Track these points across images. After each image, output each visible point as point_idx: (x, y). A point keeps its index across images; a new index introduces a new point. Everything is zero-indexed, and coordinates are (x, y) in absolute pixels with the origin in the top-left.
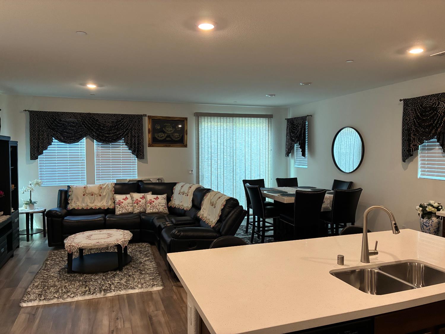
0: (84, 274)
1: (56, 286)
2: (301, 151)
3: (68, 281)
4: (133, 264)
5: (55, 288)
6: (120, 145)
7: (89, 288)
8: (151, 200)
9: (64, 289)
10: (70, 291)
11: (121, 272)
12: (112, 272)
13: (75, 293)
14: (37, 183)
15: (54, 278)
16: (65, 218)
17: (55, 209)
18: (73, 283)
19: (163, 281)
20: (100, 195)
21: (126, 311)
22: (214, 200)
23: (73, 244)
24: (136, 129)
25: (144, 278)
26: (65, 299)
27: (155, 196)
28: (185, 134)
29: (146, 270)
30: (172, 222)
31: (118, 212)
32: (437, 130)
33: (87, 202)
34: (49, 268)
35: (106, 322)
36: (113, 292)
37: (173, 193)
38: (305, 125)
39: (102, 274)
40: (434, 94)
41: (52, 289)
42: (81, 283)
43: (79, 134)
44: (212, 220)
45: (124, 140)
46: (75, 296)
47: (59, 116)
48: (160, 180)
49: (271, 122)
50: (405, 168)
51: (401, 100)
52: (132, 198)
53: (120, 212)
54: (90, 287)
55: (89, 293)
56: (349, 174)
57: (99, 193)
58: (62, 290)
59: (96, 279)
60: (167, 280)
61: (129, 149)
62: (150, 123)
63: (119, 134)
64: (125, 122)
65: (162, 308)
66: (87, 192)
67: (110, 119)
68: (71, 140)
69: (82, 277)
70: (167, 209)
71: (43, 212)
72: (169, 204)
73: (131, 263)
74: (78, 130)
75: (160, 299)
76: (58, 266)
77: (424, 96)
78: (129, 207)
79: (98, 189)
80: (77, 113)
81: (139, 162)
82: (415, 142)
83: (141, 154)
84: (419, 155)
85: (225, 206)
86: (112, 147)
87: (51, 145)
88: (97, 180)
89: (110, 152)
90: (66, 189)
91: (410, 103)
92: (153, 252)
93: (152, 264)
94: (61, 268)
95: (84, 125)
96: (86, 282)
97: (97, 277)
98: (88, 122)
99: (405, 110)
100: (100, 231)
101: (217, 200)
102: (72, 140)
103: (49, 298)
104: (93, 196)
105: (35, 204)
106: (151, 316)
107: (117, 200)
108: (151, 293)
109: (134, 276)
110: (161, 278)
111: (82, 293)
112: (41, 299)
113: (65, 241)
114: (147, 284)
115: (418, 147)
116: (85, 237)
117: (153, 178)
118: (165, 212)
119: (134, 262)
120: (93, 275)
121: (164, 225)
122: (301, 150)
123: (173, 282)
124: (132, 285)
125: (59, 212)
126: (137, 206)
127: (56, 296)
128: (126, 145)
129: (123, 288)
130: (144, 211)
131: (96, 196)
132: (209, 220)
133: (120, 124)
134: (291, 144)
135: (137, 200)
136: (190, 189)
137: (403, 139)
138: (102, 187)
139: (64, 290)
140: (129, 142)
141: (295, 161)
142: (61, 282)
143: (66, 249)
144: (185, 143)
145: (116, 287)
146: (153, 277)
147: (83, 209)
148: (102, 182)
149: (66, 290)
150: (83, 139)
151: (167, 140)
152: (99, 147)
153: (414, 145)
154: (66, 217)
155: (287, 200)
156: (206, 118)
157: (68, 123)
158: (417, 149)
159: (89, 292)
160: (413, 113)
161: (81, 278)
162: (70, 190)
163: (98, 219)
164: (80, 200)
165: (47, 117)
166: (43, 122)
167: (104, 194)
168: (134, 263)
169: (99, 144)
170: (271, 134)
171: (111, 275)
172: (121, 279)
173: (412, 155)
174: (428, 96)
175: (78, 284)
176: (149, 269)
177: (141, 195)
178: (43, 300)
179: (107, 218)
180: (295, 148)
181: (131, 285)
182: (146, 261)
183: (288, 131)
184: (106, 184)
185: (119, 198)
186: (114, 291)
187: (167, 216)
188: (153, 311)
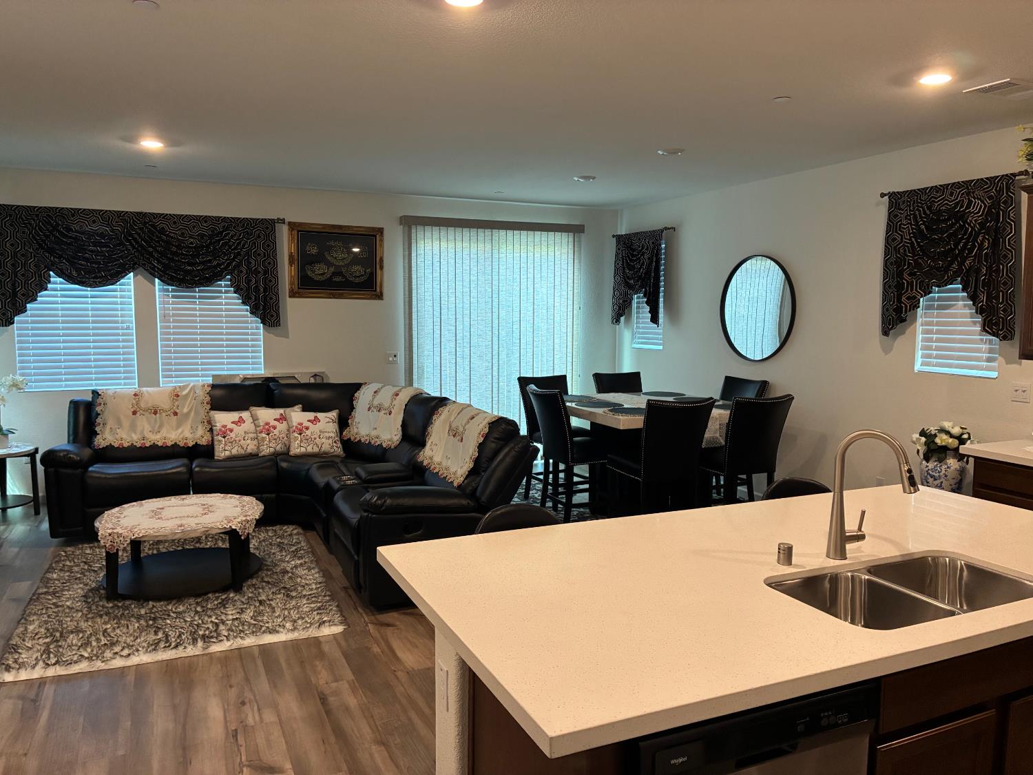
0: (147, 600)
1: (83, 632)
2: (650, 312)
3: (109, 619)
4: (267, 575)
5: (81, 635)
6: (220, 292)
7: (164, 633)
8: (301, 424)
9: (103, 638)
10: (117, 641)
11: (241, 593)
12: (217, 595)
13: (132, 646)
14: (15, 385)
15: (74, 612)
16: (90, 469)
17: (64, 448)
18: (123, 622)
19: (344, 614)
20: (175, 414)
21: (263, 684)
22: (459, 423)
23: (119, 530)
24: (259, 255)
25: (297, 607)
26: (107, 660)
27: (311, 415)
28: (378, 266)
29: (299, 588)
30: (358, 476)
31: (221, 452)
32: (962, 264)
33: (143, 429)
34: (58, 589)
35: (215, 710)
36: (225, 641)
37: (352, 408)
38: (659, 250)
39: (192, 601)
40: (958, 182)
41: (73, 639)
42: (142, 622)
43: (116, 265)
44: (455, 470)
45: (231, 280)
46: (133, 654)
47: (64, 217)
48: (317, 377)
49: (579, 241)
50: (887, 350)
51: (883, 195)
52: (255, 419)
53: (227, 453)
54: (167, 630)
55: (167, 645)
56: (758, 363)
57: (174, 407)
58: (98, 640)
59: (180, 613)
60: (353, 609)
61: (244, 303)
62: (293, 238)
63: (219, 265)
64: (232, 236)
65: (350, 675)
66: (143, 405)
67: (194, 227)
68: (96, 277)
69: (143, 607)
70: (339, 445)
71: (32, 455)
72: (344, 433)
73: (260, 573)
74: (115, 255)
75: (340, 654)
76: (81, 583)
77: (936, 186)
78: (249, 441)
79: (170, 398)
80: (110, 211)
81: (267, 333)
82: (912, 290)
83: (272, 316)
84: (919, 320)
85: (486, 437)
86: (200, 297)
87: (46, 290)
88: (164, 376)
89: (195, 309)
90: (89, 398)
91: (904, 202)
92: (311, 547)
93: (313, 575)
94: (88, 587)
95: (129, 241)
96: (154, 619)
97: (181, 608)
98: (139, 234)
99: (892, 217)
100: (183, 499)
101: (466, 424)
102: (100, 277)
103: (67, 661)
104: (158, 415)
105: (10, 436)
106: (325, 695)
107: (218, 425)
108: (316, 642)
109: (271, 602)
110: (338, 606)
111: (149, 645)
112: (50, 663)
113: (97, 524)
114: (306, 622)
115: (919, 303)
116: (147, 512)
117: (303, 371)
118: (335, 453)
119: (267, 570)
120: (171, 603)
121: (338, 482)
122: (648, 308)
123: (367, 614)
124: (270, 624)
125: (74, 454)
126: (268, 440)
127: (86, 655)
128: (235, 292)
129: (248, 632)
130: (284, 449)
131: (164, 414)
132: (447, 469)
133: (219, 241)
134: (626, 294)
135: (267, 424)
136: (395, 399)
137: (884, 285)
138: (179, 394)
139: (104, 641)
140: (243, 285)
141: (633, 335)
142: (94, 622)
143: (102, 542)
144: (378, 290)
145: (232, 631)
146: (319, 605)
147: (132, 447)
148: (176, 382)
149: (108, 641)
150: (126, 278)
151: (335, 282)
152: (168, 295)
153: (908, 298)
154: (92, 465)
155: (624, 422)
156: (428, 228)
157: (90, 235)
158: (915, 306)
159: (166, 643)
160: (911, 224)
161: (143, 612)
162: (99, 400)
163: (174, 471)
164: (126, 423)
165: (34, 220)
166: (24, 233)
167: (185, 410)
168: (269, 573)
169: (167, 291)
170: (580, 270)
171: (216, 602)
172: (242, 611)
173: (903, 320)
174: (945, 185)
175: (137, 625)
176: (306, 586)
177: (277, 412)
178: (55, 664)
179: (196, 467)
180: (634, 305)
181: (267, 625)
182: (296, 567)
183: (618, 264)
184: (190, 386)
185: (223, 419)
186: (228, 638)
187: (342, 462)
188: (327, 683)
